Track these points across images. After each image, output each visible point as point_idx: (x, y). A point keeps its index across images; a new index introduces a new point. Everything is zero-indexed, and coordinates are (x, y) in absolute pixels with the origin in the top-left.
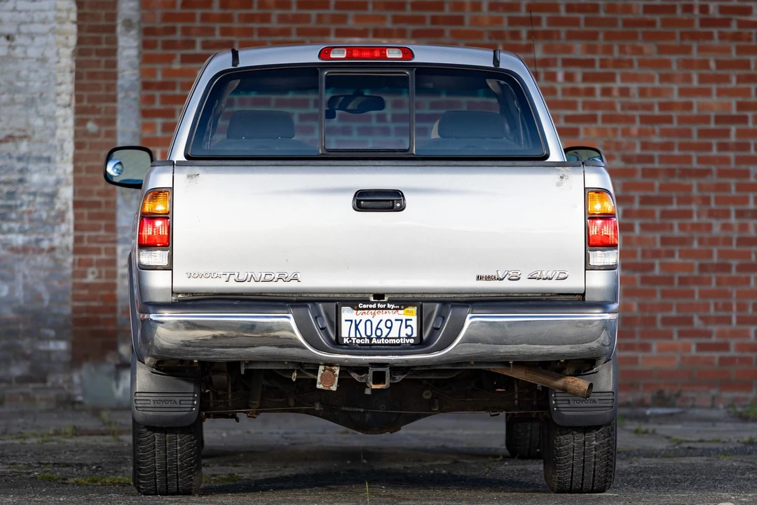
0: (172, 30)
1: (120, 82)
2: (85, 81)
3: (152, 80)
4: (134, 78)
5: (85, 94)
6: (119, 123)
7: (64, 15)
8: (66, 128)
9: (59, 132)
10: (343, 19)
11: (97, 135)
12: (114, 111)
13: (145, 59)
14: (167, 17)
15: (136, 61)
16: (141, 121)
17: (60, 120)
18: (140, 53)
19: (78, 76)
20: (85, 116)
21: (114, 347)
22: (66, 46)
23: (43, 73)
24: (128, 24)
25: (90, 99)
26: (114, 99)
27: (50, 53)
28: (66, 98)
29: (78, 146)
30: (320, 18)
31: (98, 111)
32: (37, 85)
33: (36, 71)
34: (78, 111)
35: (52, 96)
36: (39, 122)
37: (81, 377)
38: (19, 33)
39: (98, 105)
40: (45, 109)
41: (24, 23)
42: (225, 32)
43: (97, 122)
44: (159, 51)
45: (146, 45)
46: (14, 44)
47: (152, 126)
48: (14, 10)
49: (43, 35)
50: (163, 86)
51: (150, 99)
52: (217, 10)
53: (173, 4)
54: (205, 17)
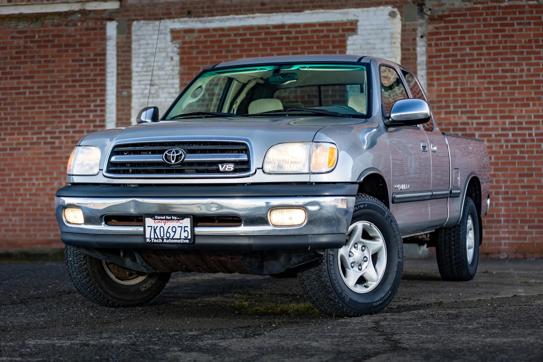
0: (441, 101)
10: (513, 94)
14: (438, 96)
30: (503, 94)
42: (462, 101)
44: (435, 110)
52: (459, 92)
53: (441, 91)
54: (454, 96)
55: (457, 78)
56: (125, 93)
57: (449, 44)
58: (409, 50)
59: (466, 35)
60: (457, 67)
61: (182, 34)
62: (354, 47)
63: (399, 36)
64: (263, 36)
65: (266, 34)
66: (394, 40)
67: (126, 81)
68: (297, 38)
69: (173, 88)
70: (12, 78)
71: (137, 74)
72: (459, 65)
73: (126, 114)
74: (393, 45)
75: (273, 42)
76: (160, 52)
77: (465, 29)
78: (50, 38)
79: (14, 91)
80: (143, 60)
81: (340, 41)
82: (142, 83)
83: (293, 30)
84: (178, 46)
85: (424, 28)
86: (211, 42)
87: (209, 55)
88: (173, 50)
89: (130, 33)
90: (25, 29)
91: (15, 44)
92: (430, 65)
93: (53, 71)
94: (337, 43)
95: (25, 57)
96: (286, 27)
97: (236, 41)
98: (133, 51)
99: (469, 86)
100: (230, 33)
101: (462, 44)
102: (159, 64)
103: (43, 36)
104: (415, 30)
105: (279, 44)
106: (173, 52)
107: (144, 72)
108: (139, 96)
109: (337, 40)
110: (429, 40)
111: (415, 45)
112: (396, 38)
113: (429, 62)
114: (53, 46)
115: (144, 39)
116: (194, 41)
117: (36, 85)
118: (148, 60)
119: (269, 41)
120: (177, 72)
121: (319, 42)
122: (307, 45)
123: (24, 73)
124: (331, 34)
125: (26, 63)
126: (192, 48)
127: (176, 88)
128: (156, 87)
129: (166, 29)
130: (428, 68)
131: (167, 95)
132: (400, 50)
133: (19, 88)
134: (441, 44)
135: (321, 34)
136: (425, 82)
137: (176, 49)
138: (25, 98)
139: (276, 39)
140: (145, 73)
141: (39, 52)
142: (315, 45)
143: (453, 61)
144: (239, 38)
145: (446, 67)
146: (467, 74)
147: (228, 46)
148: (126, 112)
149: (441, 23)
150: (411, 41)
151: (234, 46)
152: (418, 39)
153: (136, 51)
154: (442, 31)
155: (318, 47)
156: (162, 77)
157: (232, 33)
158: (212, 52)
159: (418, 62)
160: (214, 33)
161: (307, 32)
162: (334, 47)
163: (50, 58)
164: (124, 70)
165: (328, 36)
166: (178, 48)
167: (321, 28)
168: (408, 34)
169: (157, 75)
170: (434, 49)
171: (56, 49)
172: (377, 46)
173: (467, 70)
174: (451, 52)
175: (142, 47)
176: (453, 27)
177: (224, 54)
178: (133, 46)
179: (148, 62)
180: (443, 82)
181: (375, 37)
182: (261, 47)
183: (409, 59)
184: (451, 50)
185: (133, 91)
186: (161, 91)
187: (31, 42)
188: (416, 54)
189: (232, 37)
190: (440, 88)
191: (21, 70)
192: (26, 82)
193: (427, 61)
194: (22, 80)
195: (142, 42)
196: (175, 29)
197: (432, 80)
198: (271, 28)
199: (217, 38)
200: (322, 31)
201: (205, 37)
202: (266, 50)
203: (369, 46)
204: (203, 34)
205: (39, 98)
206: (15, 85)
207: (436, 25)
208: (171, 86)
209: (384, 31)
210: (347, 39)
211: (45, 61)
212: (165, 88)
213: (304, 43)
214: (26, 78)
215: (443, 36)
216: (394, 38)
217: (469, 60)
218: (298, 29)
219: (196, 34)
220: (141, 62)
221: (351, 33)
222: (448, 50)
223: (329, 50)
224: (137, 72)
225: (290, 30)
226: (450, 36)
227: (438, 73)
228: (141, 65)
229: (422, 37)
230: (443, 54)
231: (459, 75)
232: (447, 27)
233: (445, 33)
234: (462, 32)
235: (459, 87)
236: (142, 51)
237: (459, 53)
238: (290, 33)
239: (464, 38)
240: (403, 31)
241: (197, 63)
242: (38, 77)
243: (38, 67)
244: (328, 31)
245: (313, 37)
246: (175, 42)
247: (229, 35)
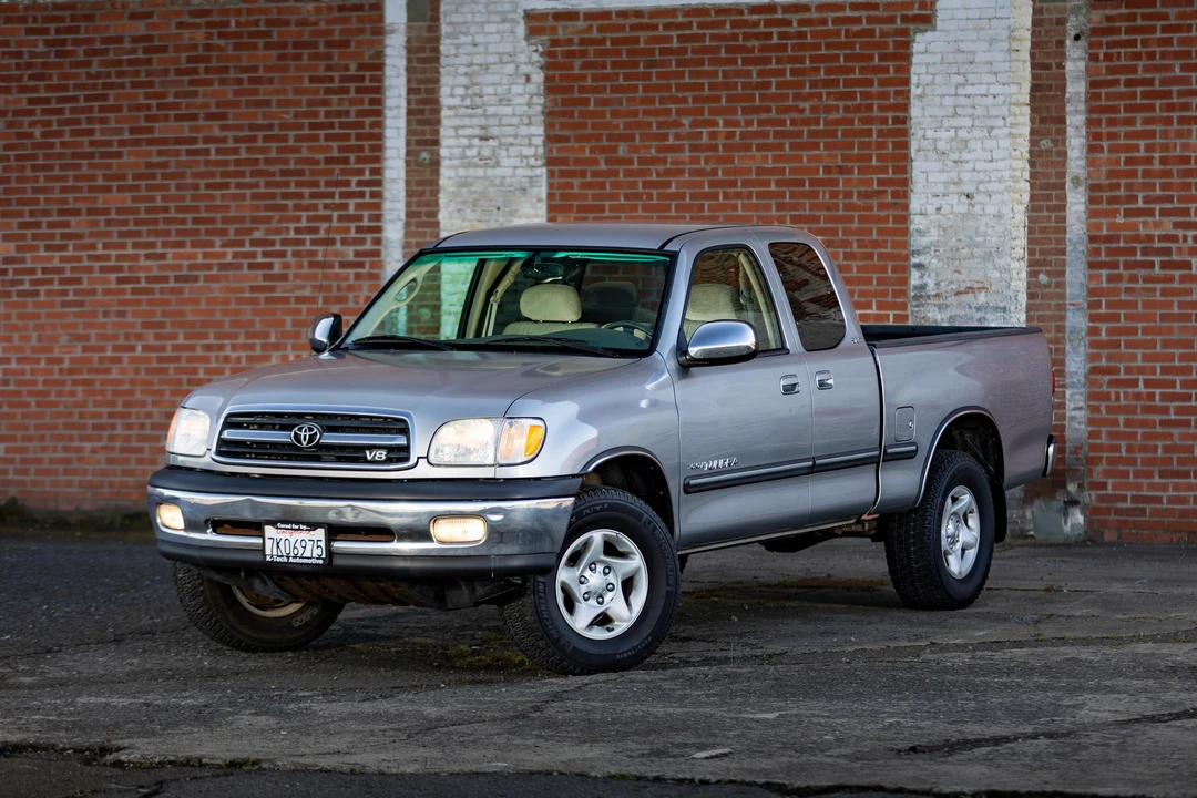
0: (1117, 186)
1: (1068, 236)
2: (1037, 236)
3: (1098, 234)
4: (1081, 232)
5: (1037, 247)
6: (1067, 273)
7: (1019, 174)
8: (1019, 279)
9: (1013, 284)
11: (1047, 286)
12: (1064, 263)
13: (1092, 214)
14: (1111, 174)
15: (1084, 216)
16: (1088, 272)
17: (1015, 273)
18: (1087, 208)
19: (1031, 231)
20: (1037, 269)
21: (1063, 485)
22: (1021, 203)
23: (1000, 228)
24: (1076, 181)
25: (1042, 252)
26: (1063, 252)
27: (1006, 210)
28: (1020, 252)
29: (1031, 296)
31: (1050, 264)
32: (994, 239)
33: (993, 227)
34: (1030, 264)
35: (1008, 250)
36: (996, 274)
37: (1033, 513)
38: (978, 191)
39: (1048, 259)
40: (1002, 262)
41: (983, 182)
42: (1164, 187)
43: (1048, 273)
44: (1104, 206)
45: (1092, 200)
46: (972, 202)
47: (1099, 277)
48: (974, 169)
49: (999, 193)
50: (1108, 239)
51: (1097, 252)
52: (1157, 166)
53: (1117, 162)
54: (1146, 174)
55: (1152, 134)
56: (425, 155)
57: (1137, 56)
58: (1048, 67)
59: (1175, 36)
60: (1152, 108)
61: (551, 22)
62: (927, 58)
63: (1028, 35)
64: (728, 30)
65: (734, 24)
66: (1015, 45)
67: (427, 128)
68: (802, 35)
69: (530, 145)
70: (178, 118)
71: (451, 112)
72: (1158, 103)
73: (427, 205)
74: (1014, 55)
75: (749, 44)
76: (501, 62)
77: (1173, 22)
78: (262, 28)
79: (183, 147)
80: (464, 80)
81: (898, 45)
82: (461, 132)
83: (795, 17)
84: (541, 49)
85: (1081, 18)
86: (614, 41)
87: (609, 71)
88: (530, 58)
89: (436, 18)
90: (207, 7)
91: (186, 42)
92: (1094, 103)
93: (267, 103)
94: (891, 49)
95: (207, 71)
96: (780, 10)
97: (669, 39)
98: (443, 61)
99: (1178, 152)
100: (655, 21)
101: (1164, 55)
102: (500, 90)
103: (247, 24)
104: (1061, 22)
105: (763, 49)
106: (530, 63)
107: (467, 107)
108: (455, 162)
109: (890, 40)
110: (1091, 45)
111: (1063, 55)
112: (1020, 40)
113: (1092, 97)
114: (268, 46)
115: (464, 34)
116: (576, 39)
117: (230, 134)
118: (477, 79)
119: (741, 43)
120: (539, 108)
121: (851, 46)
122: (824, 52)
123: (206, 105)
124: (877, 27)
125: (209, 83)
126: (571, 54)
127: (537, 147)
128: (491, 142)
129: (515, 11)
130: (1091, 110)
131: (517, 162)
132: (1028, 65)
133: (194, 141)
134: (1119, 54)
135: (857, 28)
136: (1084, 140)
137: (536, 57)
138: (208, 163)
139: (757, 36)
140: (470, 111)
141: (238, 58)
142: (842, 53)
143: (1145, 95)
144: (674, 34)
145: (1128, 109)
146: (1175, 126)
147: (651, 52)
148: (427, 197)
149: (1120, 7)
150: (1053, 48)
151: (663, 51)
152: (1068, 42)
153: (450, 60)
154: (1123, 25)
155: (847, 58)
156: (504, 121)
157: (661, 21)
158: (615, 65)
159: (1067, 95)
160: (621, 21)
161: (824, 22)
162: (883, 57)
163: (261, 74)
164: (424, 102)
165: (871, 33)
166: (541, 55)
167: (856, 14)
168: (1047, 32)
169: (495, 115)
170: (1103, 65)
171: (274, 53)
172: (980, 58)
173: (1175, 115)
174: (1140, 74)
175: (461, 51)
176: (1145, 17)
177: (641, 69)
178: (442, 48)
179: (476, 85)
180: (1122, 141)
181: (974, 36)
182: (723, 54)
183: (1050, 88)
184: (1140, 69)
185: (444, 152)
186: (503, 153)
187: (221, 36)
188: (1063, 77)
189: (661, 32)
190: (1115, 156)
191: (200, 100)
192: (210, 127)
193: (1087, 93)
194: (201, 122)
195: (463, 39)
196: (533, 10)
197: (1097, 136)
198: (746, 11)
199: (627, 34)
200: (858, 20)
201: (601, 29)
202: (734, 61)
203: (960, 58)
204: (595, 24)
205: (238, 163)
206: (187, 134)
207: (1108, 12)
208: (526, 141)
209: (994, 23)
210: (914, 41)
211: (251, 81)
212: (512, 144)
213: (817, 47)
214: (210, 117)
215: (1124, 37)
216: (1015, 39)
217: (1180, 94)
218: (806, 15)
219: (581, 24)
220: (459, 86)
221: (922, 27)
222: (1133, 69)
223: (872, 64)
224: (450, 108)
225: (787, 16)
226: (1139, 38)
227: (1112, 122)
228: (460, 91)
229: (1077, 38)
230: (1123, 78)
231: (1158, 128)
232: (1133, 17)
233: (1129, 31)
234: (1165, 29)
235: (1157, 155)
236: (464, 59)
237: (1157, 76)
238: (788, 23)
239: (1169, 42)
240: (1035, 23)
241: (583, 90)
242: (236, 117)
243: (236, 93)
244: (870, 20)
245: (837, 34)
246: (533, 41)
247: (655, 27)
